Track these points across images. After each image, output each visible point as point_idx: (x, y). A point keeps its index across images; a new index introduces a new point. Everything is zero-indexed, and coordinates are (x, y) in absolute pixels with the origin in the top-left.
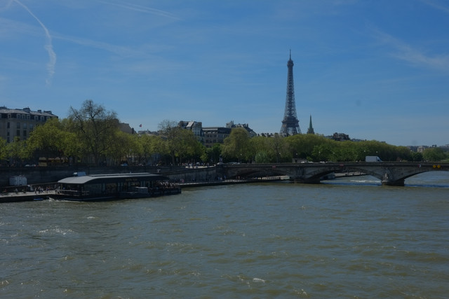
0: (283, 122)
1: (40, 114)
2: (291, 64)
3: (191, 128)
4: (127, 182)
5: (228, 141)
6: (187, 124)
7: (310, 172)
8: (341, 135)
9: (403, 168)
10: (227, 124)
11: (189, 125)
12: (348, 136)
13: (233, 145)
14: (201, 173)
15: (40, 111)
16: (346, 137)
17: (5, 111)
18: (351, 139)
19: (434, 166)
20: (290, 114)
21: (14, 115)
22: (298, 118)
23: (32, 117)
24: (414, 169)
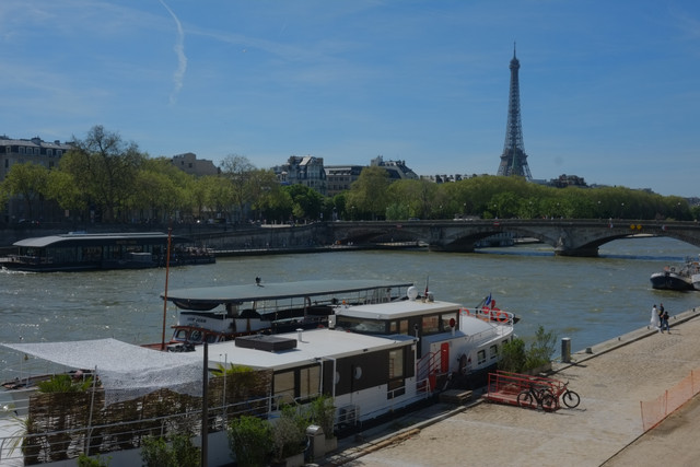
0: (502, 158)
1: (56, 147)
2: (515, 66)
3: (306, 166)
4: (121, 245)
5: (357, 187)
6: (301, 160)
7: (451, 235)
8: (571, 178)
9: (587, 229)
10: (373, 161)
11: (303, 163)
12: (582, 179)
13: (362, 193)
14: (280, 235)
15: (57, 142)
16: (579, 182)
17: (4, 143)
18: (589, 184)
19: (633, 227)
20: (514, 145)
21: (15, 149)
22: (526, 152)
23: (43, 150)
24: (603, 230)
